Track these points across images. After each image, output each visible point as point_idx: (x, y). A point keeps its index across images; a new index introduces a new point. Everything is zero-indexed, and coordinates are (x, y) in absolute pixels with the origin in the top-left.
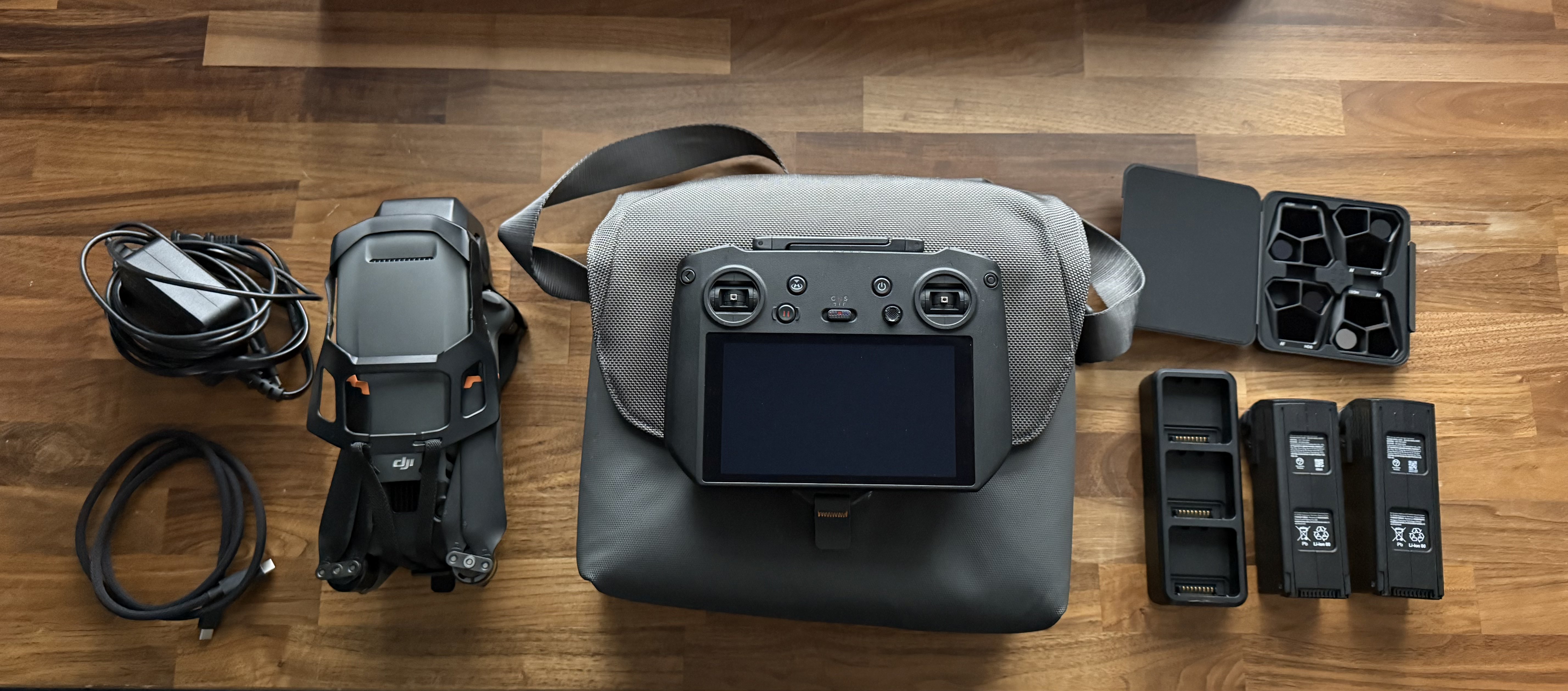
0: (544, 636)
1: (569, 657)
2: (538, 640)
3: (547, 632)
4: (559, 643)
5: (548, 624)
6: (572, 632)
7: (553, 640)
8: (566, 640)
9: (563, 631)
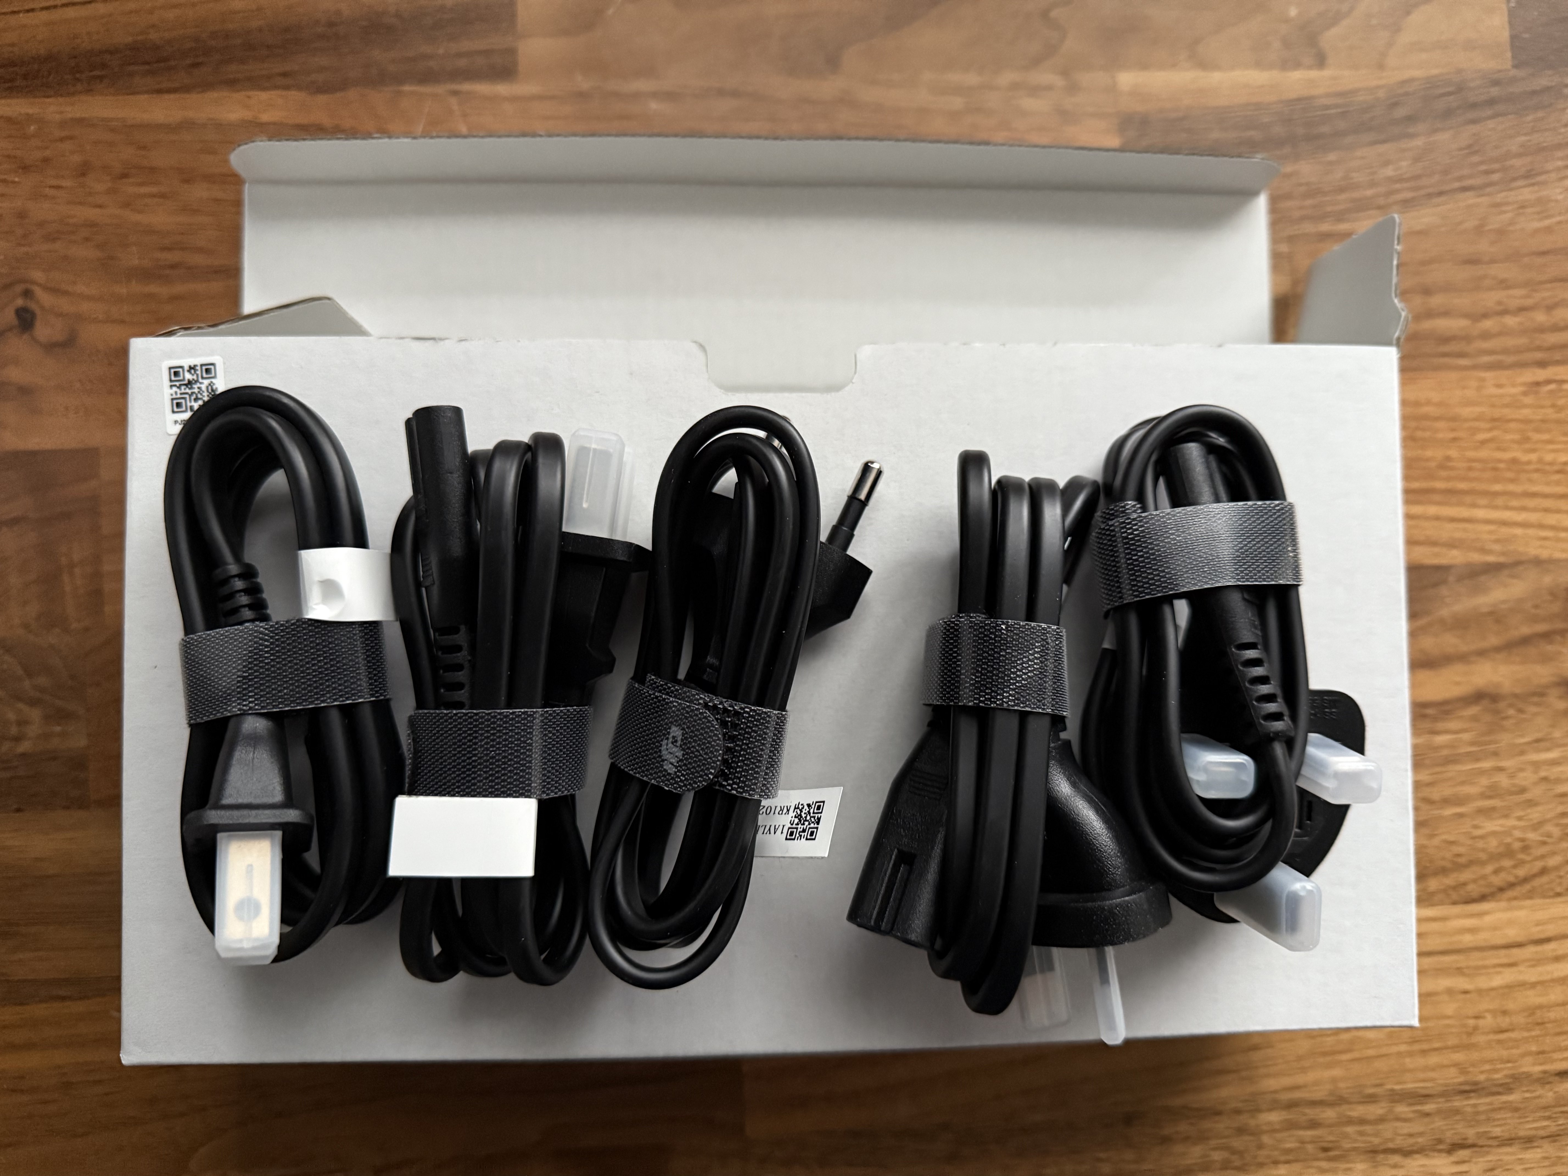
0: (1329, 1114)
1: (1396, 1159)
2: (1314, 1124)
3: (1331, 1104)
4: (1368, 1128)
5: (1334, 1080)
6: (1397, 1097)
7: (1350, 1121)
8: (1381, 1120)
9: (1372, 1099)
